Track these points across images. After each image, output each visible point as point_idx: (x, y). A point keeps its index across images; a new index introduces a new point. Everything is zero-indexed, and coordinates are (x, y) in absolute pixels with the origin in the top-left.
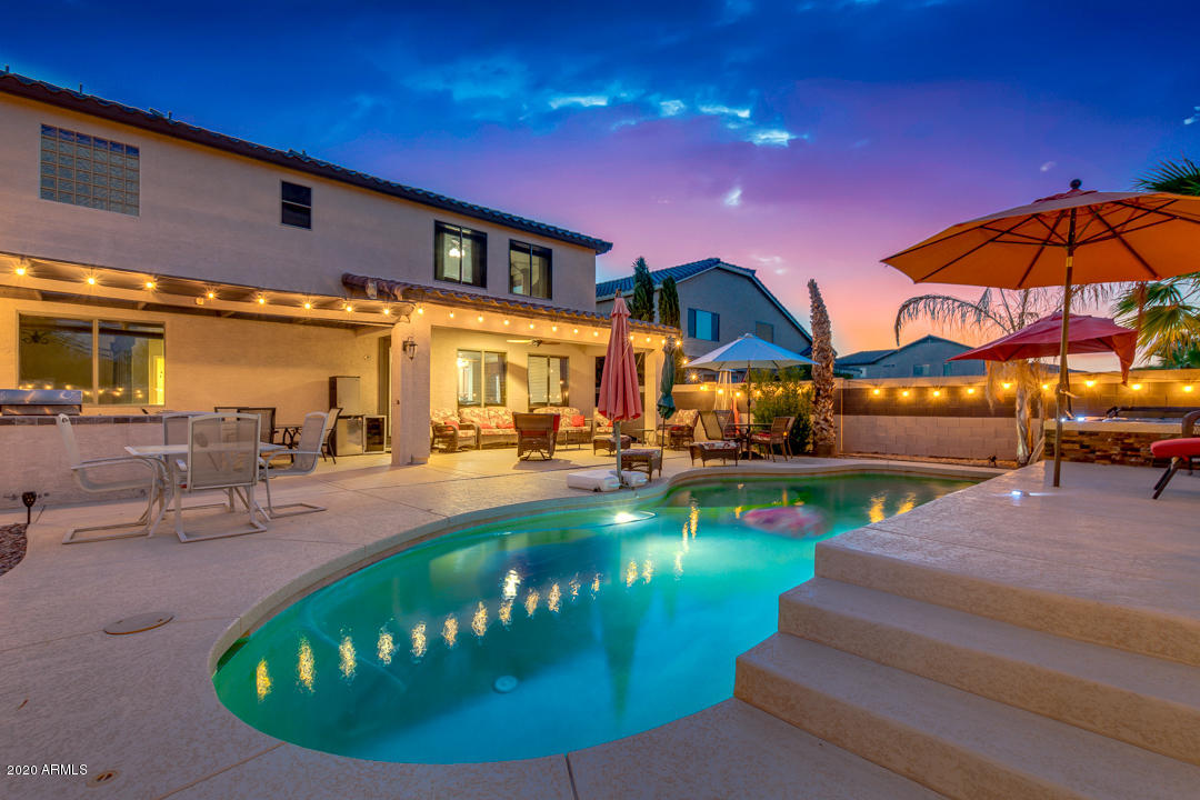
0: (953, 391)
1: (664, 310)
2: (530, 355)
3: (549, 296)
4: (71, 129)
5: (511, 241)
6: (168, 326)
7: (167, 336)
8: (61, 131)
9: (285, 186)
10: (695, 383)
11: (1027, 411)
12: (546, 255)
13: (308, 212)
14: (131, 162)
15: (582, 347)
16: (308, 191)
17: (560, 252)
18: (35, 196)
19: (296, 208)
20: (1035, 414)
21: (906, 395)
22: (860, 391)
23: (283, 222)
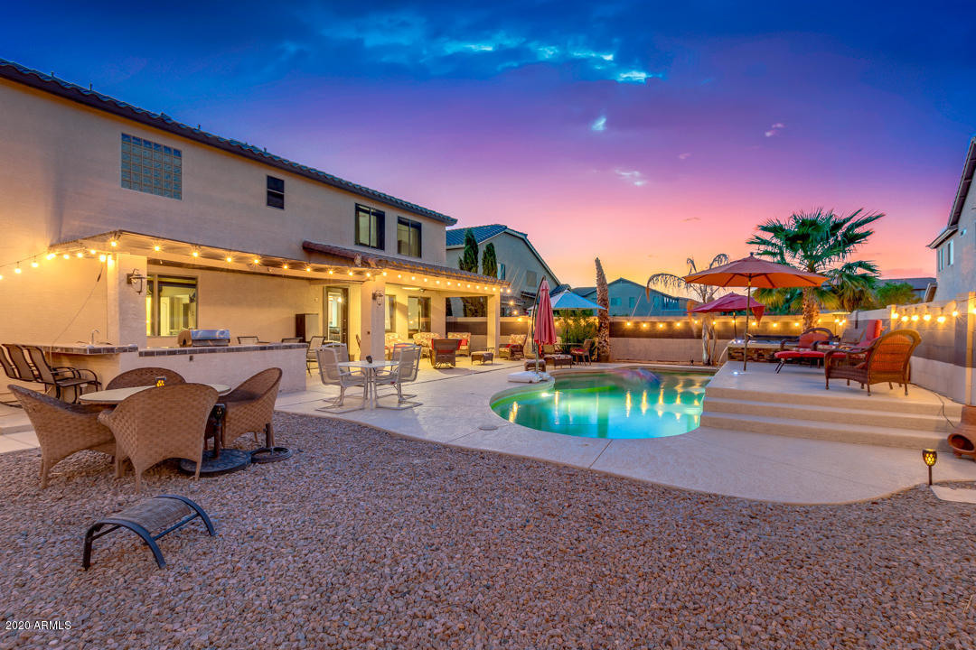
0: (670, 324)
1: (487, 266)
2: (410, 297)
3: (420, 255)
4: (150, 140)
5: (399, 217)
6: (199, 280)
7: (199, 286)
8: (134, 138)
9: (270, 179)
10: (517, 316)
11: (708, 336)
12: (418, 227)
13: (282, 197)
14: (176, 161)
15: (438, 292)
16: (282, 182)
17: (427, 226)
18: (119, 185)
19: (275, 196)
20: (711, 338)
21: (645, 326)
22: (619, 324)
23: (269, 204)
